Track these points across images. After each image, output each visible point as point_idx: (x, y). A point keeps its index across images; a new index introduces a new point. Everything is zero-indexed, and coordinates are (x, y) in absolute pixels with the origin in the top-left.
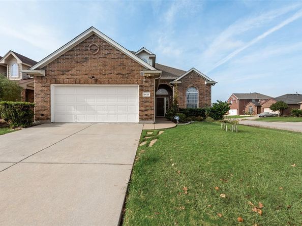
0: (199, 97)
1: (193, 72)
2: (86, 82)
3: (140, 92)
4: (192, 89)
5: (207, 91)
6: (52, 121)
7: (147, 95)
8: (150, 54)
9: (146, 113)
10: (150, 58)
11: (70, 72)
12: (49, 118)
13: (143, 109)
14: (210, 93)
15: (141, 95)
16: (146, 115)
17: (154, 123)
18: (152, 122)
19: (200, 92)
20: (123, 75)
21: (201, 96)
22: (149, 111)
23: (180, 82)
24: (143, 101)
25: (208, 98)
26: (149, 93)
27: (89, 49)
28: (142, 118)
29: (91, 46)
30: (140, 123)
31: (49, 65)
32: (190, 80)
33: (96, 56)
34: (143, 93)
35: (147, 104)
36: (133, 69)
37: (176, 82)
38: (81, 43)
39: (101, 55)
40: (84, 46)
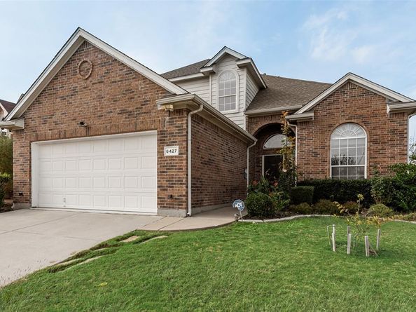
0: (369, 149)
1: (349, 84)
2: (74, 135)
3: (158, 146)
4: (348, 128)
5: (393, 131)
6: (33, 206)
7: (172, 151)
8: (239, 60)
9: (170, 192)
10: (241, 67)
11: (54, 119)
12: (29, 201)
13: (165, 183)
14: (403, 135)
15: (160, 152)
16: (171, 197)
17: (188, 216)
18: (183, 212)
19: (370, 135)
20: (130, 113)
21: (374, 147)
22: (177, 187)
23: (312, 114)
24: (165, 166)
25: (397, 150)
26: (177, 148)
27: (78, 71)
28: (162, 204)
29: (81, 65)
30: (159, 214)
31: (29, 109)
32: (343, 106)
33: (88, 82)
34: (167, 148)
35: (173, 172)
36: (147, 98)
37: (300, 114)
38: (68, 63)
39: (96, 78)
40: (71, 66)
